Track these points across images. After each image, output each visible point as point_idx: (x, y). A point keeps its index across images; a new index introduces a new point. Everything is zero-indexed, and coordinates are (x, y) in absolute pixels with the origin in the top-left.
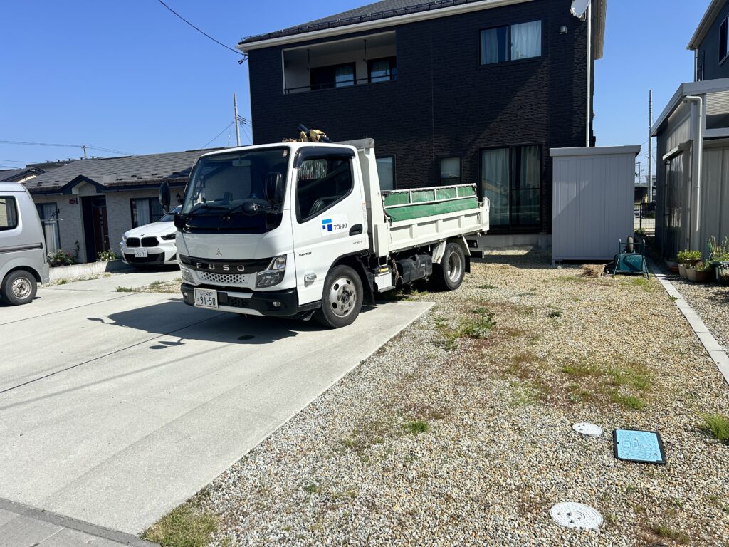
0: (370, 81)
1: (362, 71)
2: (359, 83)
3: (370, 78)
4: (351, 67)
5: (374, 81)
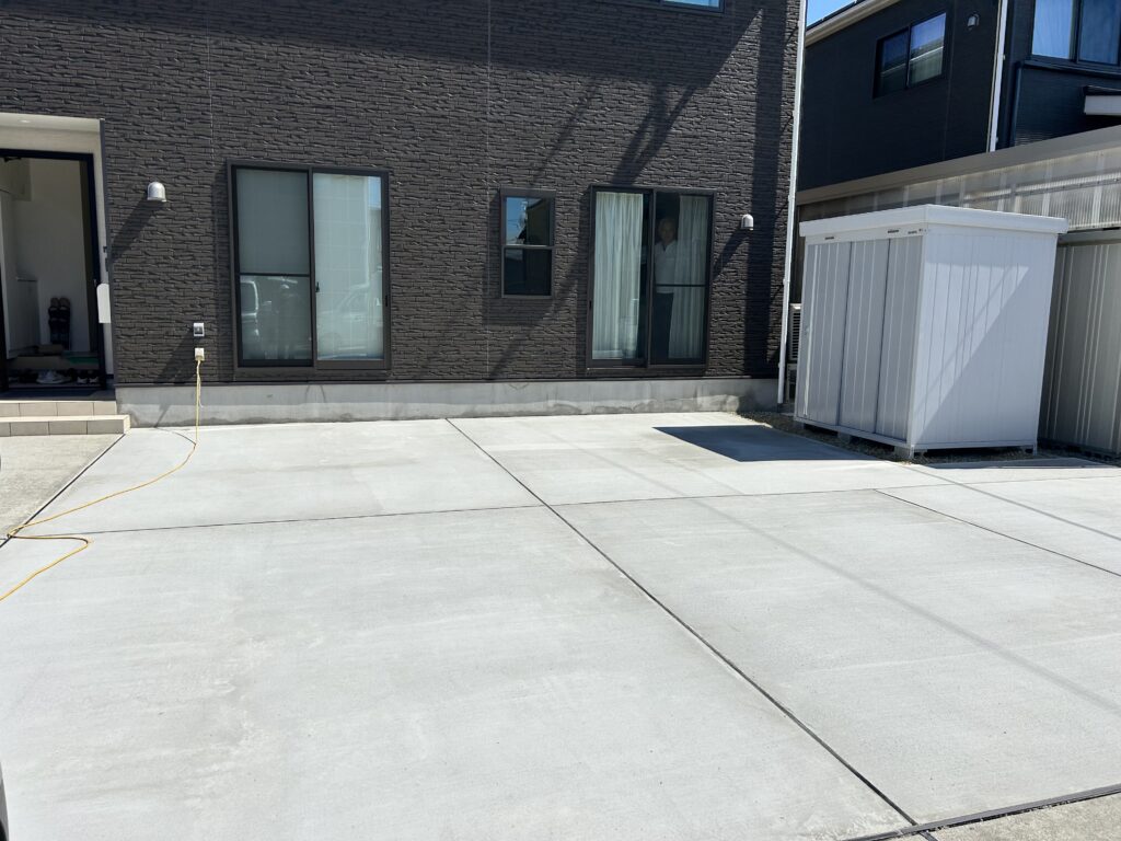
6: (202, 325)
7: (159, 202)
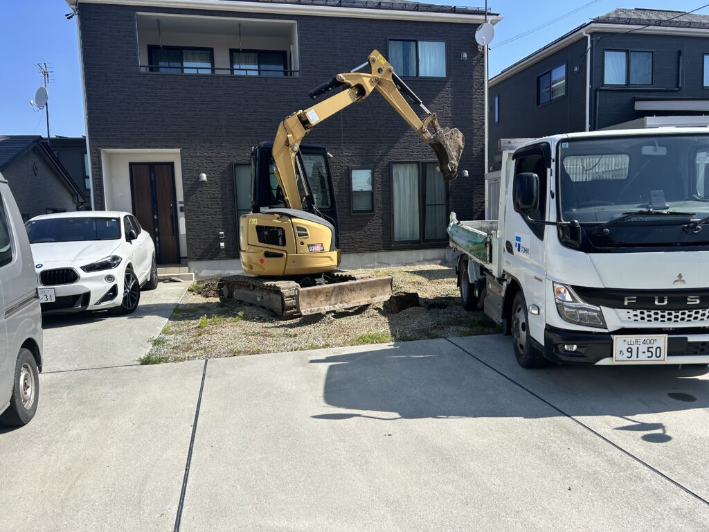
0: (232, 72)
1: (222, 60)
2: (217, 72)
3: (232, 70)
4: (208, 53)
5: (236, 73)
6: (222, 233)
7: (204, 181)
